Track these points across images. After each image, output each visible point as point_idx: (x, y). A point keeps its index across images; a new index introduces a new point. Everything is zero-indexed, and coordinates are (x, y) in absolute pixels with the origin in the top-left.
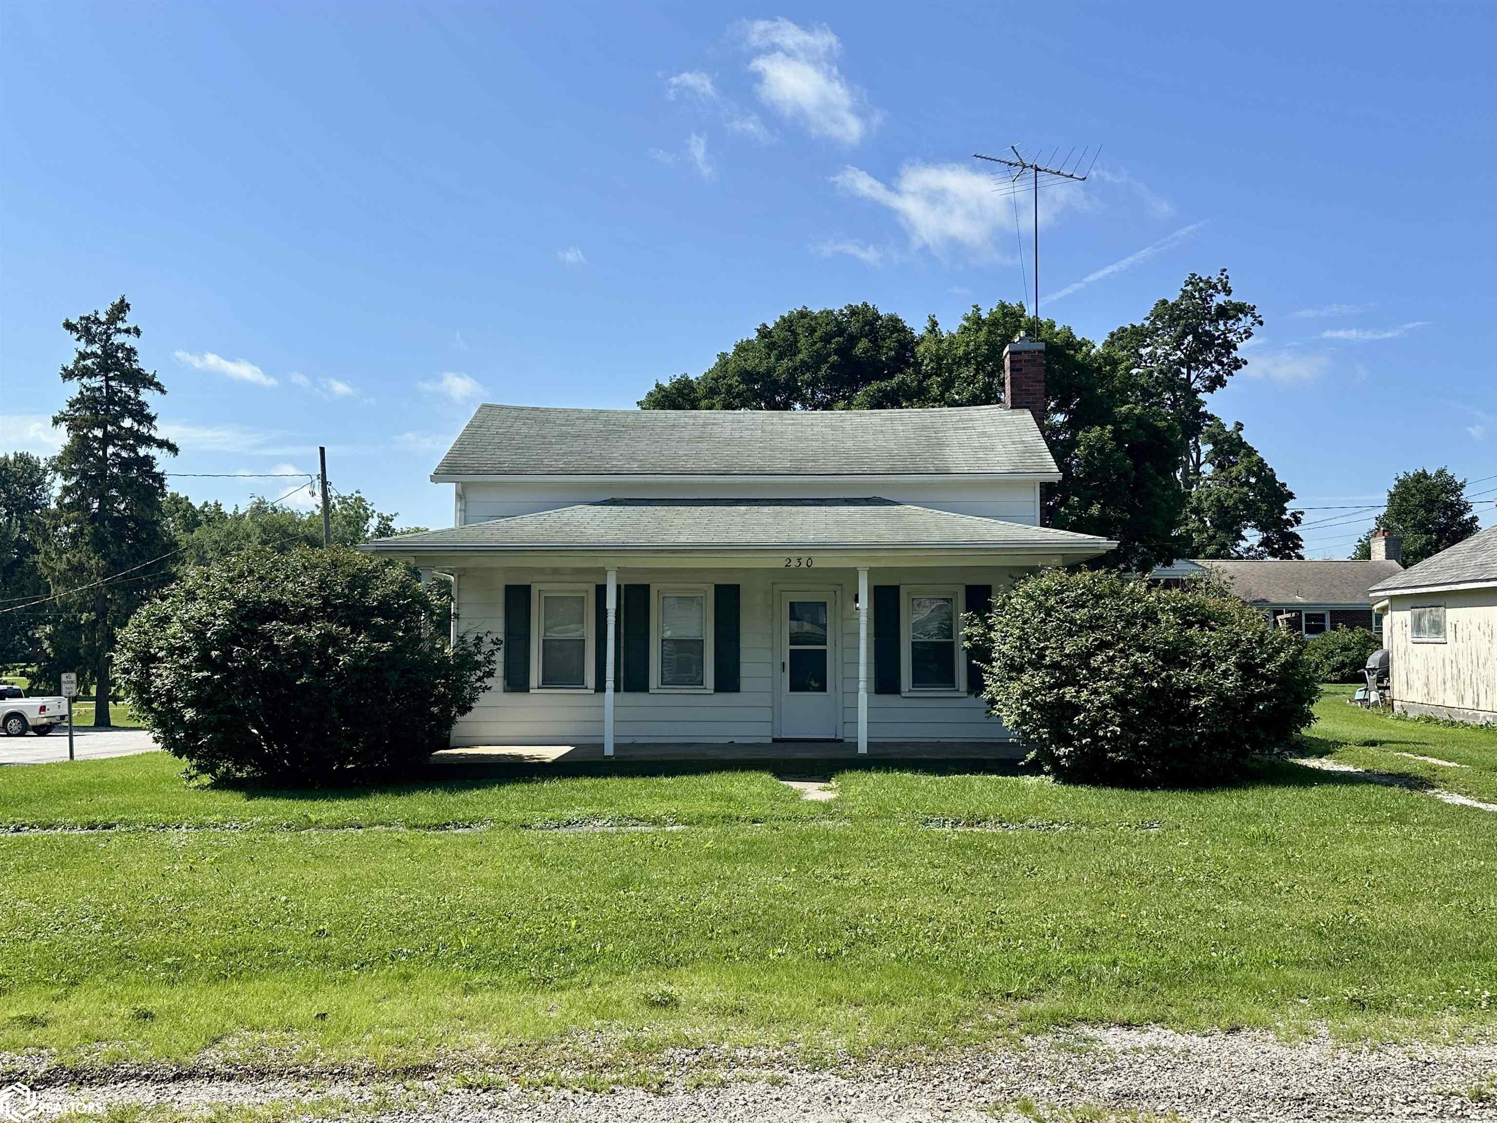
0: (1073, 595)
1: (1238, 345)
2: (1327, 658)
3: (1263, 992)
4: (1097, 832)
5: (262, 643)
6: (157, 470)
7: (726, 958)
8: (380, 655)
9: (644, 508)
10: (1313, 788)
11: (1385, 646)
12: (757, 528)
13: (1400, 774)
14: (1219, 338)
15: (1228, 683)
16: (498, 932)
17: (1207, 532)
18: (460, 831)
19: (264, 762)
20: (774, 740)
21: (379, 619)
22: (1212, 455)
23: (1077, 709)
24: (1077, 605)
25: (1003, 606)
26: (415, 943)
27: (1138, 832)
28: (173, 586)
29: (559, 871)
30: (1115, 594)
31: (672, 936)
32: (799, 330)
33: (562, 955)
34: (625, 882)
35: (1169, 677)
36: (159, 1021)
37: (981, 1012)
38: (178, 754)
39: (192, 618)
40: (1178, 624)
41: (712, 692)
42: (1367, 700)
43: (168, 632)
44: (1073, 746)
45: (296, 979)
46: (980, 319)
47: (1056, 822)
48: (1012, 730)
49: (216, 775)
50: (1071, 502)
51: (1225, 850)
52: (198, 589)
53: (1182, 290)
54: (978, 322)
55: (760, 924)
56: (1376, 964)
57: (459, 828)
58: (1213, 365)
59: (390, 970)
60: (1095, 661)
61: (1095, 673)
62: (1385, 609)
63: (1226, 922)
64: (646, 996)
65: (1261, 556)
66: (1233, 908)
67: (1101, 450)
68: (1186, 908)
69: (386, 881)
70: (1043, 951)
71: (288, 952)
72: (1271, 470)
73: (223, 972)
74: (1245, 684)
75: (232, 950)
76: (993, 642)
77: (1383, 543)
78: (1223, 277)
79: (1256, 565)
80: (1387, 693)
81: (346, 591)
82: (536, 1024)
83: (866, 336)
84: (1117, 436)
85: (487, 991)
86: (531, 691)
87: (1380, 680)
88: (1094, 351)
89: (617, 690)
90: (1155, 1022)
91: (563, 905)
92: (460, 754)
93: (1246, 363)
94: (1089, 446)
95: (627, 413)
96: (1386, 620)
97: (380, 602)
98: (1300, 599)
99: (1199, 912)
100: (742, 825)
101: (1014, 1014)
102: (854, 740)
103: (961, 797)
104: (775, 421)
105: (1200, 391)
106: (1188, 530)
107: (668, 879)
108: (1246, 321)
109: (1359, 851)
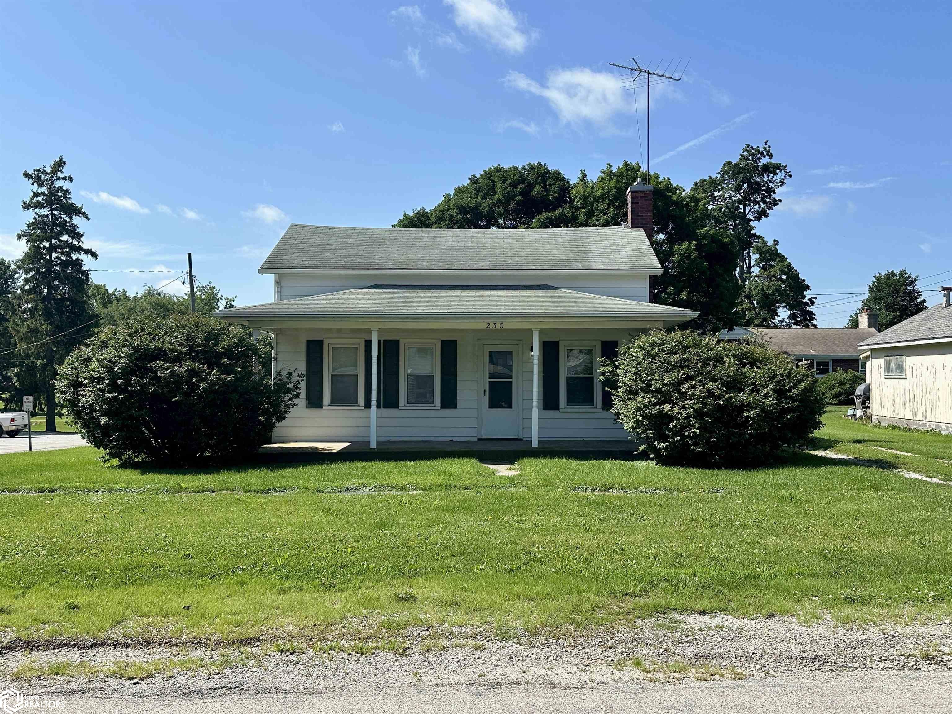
0: (670, 346)
1: (776, 191)
2: (830, 389)
3: (789, 593)
4: (684, 495)
5: (150, 375)
6: (84, 268)
7: (447, 571)
8: (226, 383)
9: (396, 291)
10: (821, 468)
11: (867, 381)
12: (468, 304)
13: (876, 460)
14: (764, 186)
15: (768, 402)
16: (301, 555)
17: (754, 310)
18: (278, 494)
19: (152, 451)
20: (479, 439)
21: (225, 360)
22: (759, 261)
23: (671, 418)
24: (672, 352)
25: (624, 354)
26: (248, 562)
27: (710, 495)
28: (93, 338)
29: (340, 518)
30: (697, 345)
31: (412, 558)
32: (496, 179)
33: (342, 569)
34: (383, 525)
35: (731, 398)
36: (82, 611)
37: (609, 605)
38: (98, 446)
39: (105, 359)
40: (737, 364)
41: (439, 408)
42: (855, 415)
43: (90, 367)
44: (669, 442)
45: (171, 585)
46: (611, 172)
47: (658, 489)
48: (630, 432)
49: (122, 460)
50: (668, 290)
51: (765, 506)
52: (109, 340)
53: (741, 155)
54: (610, 174)
55: (469, 550)
56: (861, 576)
57: (277, 492)
58: (760, 203)
59: (231, 579)
60: (683, 387)
61: (683, 395)
62: (867, 358)
63: (765, 550)
64: (395, 595)
65: (789, 325)
66: (771, 541)
67: (689, 257)
68: (741, 541)
69: (230, 524)
70: (648, 567)
71: (166, 568)
72: (796, 271)
73: (124, 580)
74: (779, 402)
75: (130, 567)
76: (619, 376)
77: (867, 317)
78: (766, 146)
79: (786, 330)
80: (868, 411)
81: (204, 342)
82: (325, 612)
83: (539, 184)
84: (699, 247)
85: (294, 592)
86: (324, 408)
87: (863, 403)
88: (684, 193)
89: (378, 407)
90: (720, 611)
91: (343, 539)
92: (279, 447)
93: (781, 201)
94: (681, 254)
95: (385, 230)
96: (868, 365)
97: (226, 349)
98: (813, 353)
99: (749, 543)
100: (457, 490)
101: (630, 606)
102: (529, 439)
103: (598, 474)
104: (480, 235)
105: (752, 220)
106: (743, 309)
107: (410, 523)
108: (781, 175)
109: (850, 506)
